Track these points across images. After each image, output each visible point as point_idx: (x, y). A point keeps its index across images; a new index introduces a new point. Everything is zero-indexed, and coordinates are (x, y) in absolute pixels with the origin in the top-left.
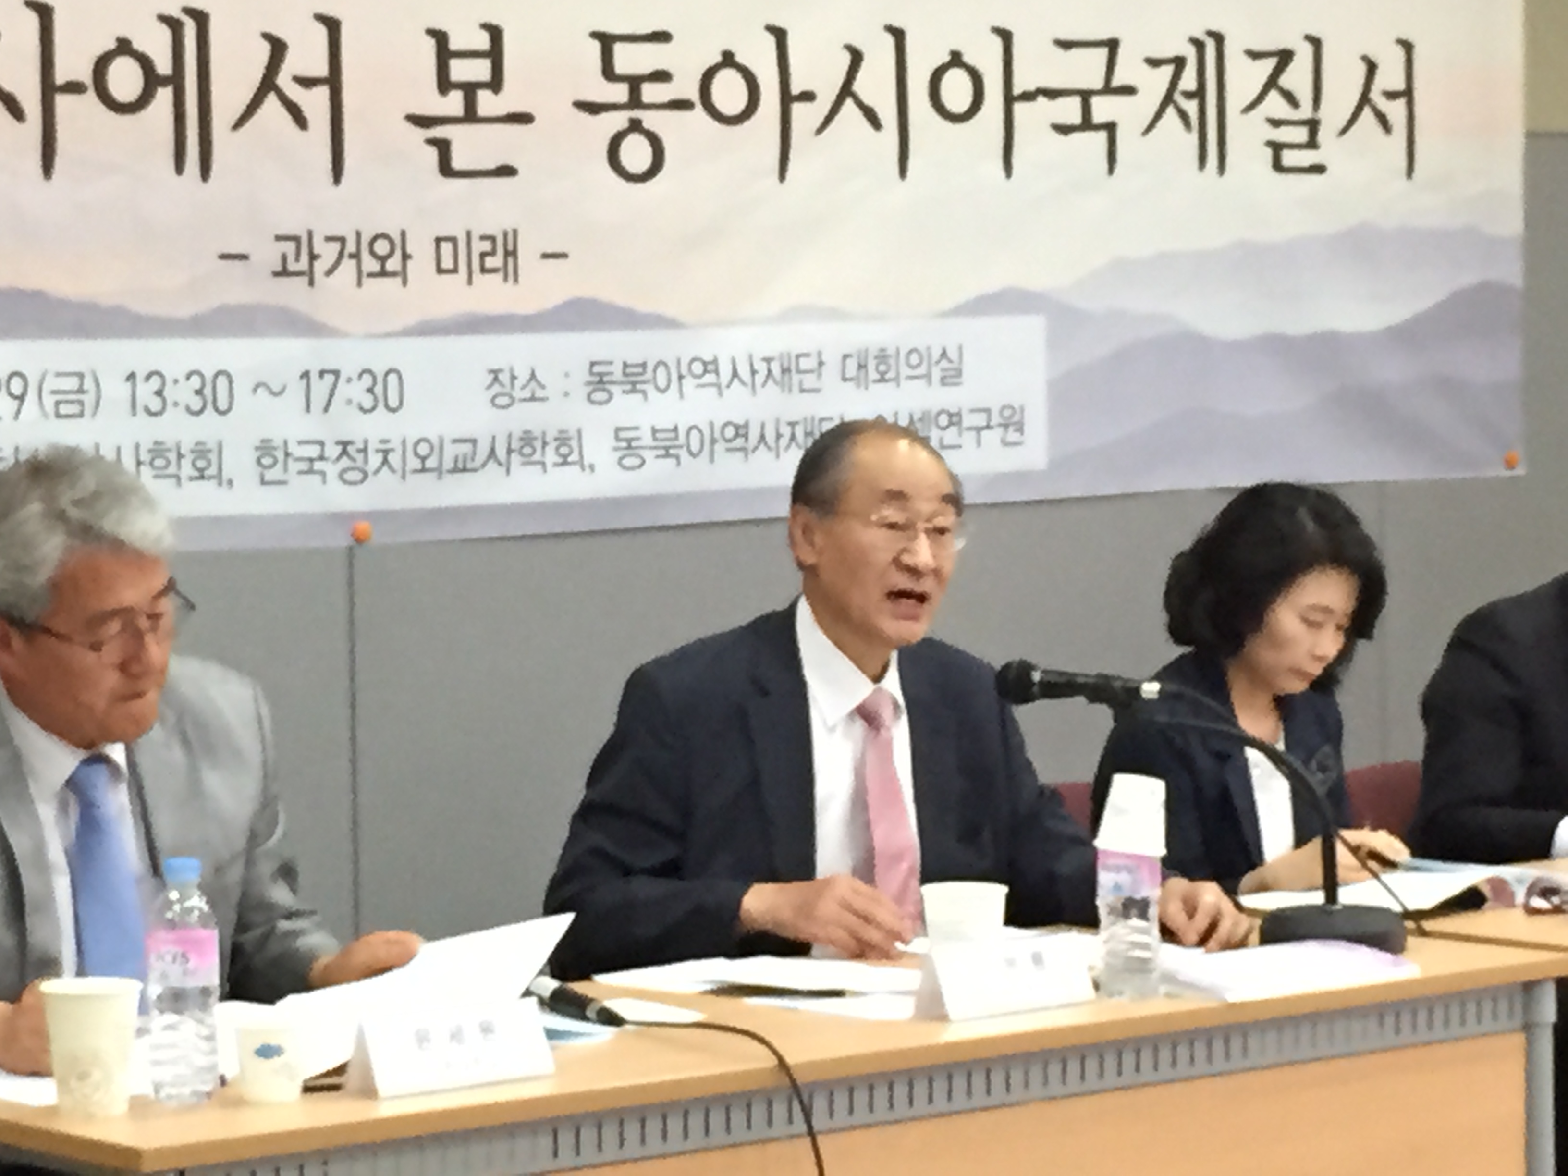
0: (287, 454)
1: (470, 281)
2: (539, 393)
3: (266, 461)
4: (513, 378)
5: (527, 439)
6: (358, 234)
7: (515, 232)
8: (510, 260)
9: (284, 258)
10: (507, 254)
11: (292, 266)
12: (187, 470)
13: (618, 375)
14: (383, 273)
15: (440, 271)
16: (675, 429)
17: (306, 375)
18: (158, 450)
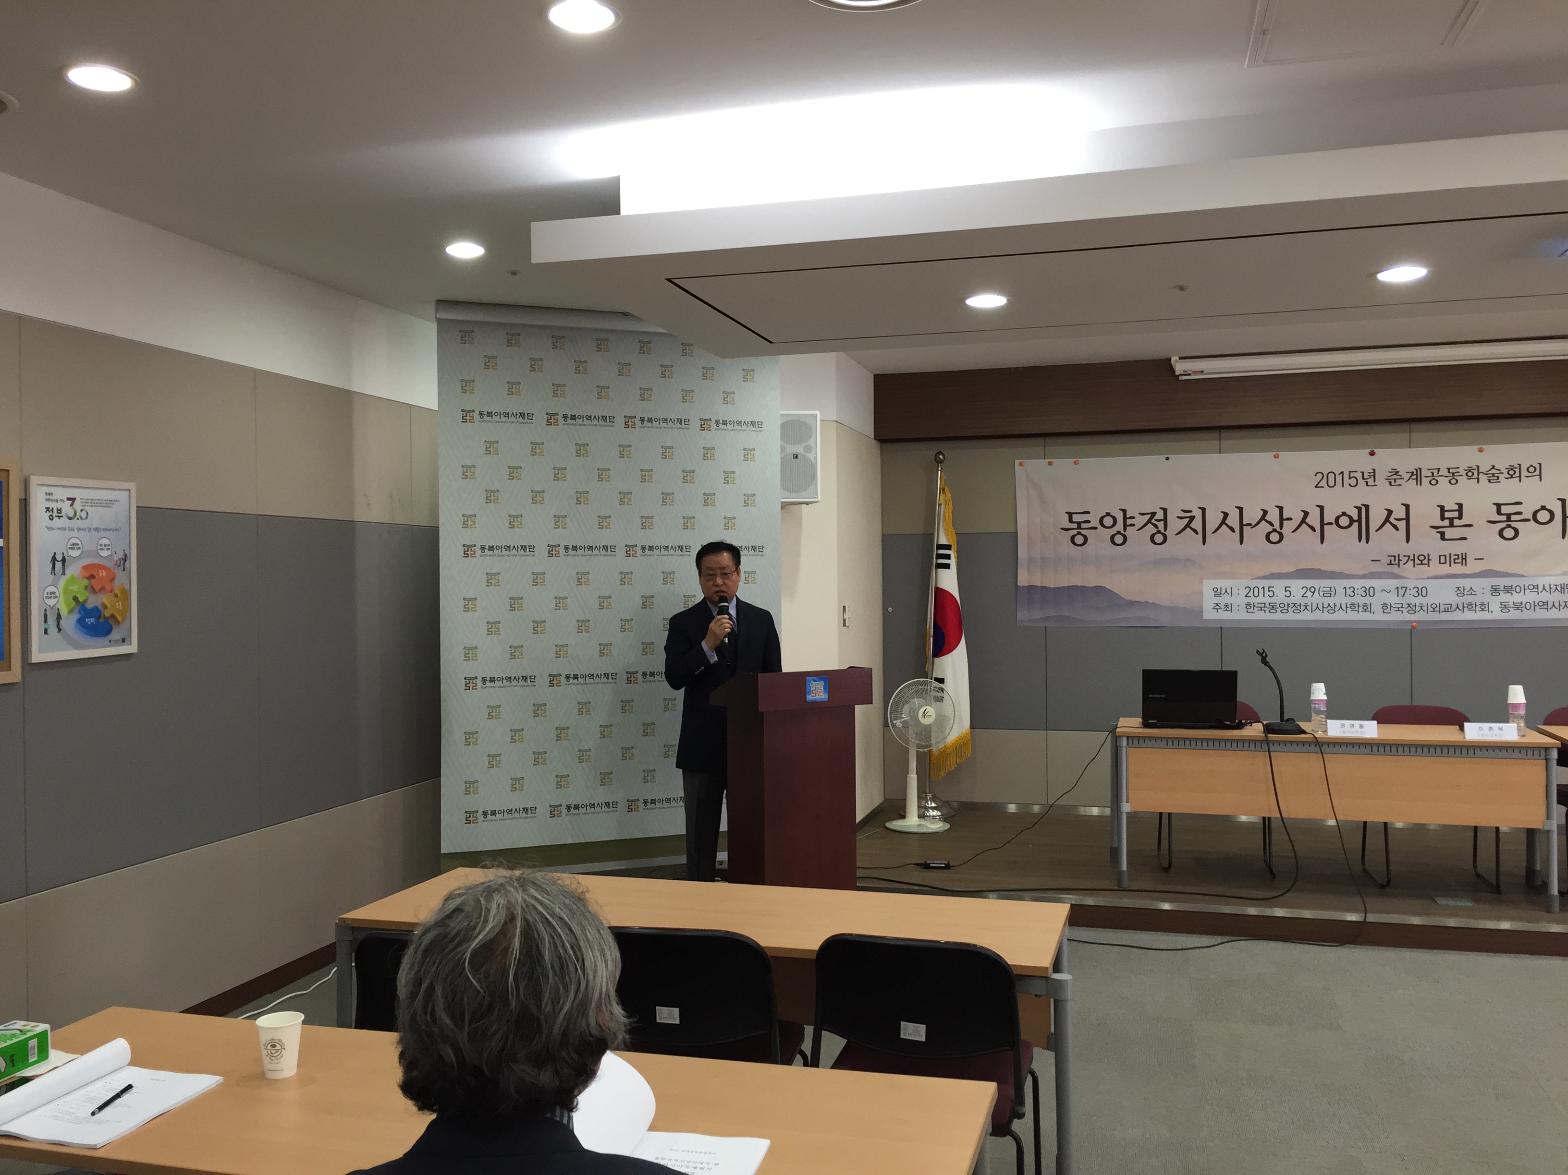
0: (1391, 606)
1: (1450, 566)
2: (1473, 593)
3: (1385, 608)
4: (1464, 589)
5: (1470, 604)
6: (1414, 555)
7: (1466, 554)
8: (1464, 560)
9: (1391, 561)
10: (1462, 559)
11: (1393, 562)
12: (1361, 609)
13: (1502, 588)
14: (1422, 564)
15: (1440, 563)
16: (1521, 603)
17: (1398, 588)
18: (1353, 605)
